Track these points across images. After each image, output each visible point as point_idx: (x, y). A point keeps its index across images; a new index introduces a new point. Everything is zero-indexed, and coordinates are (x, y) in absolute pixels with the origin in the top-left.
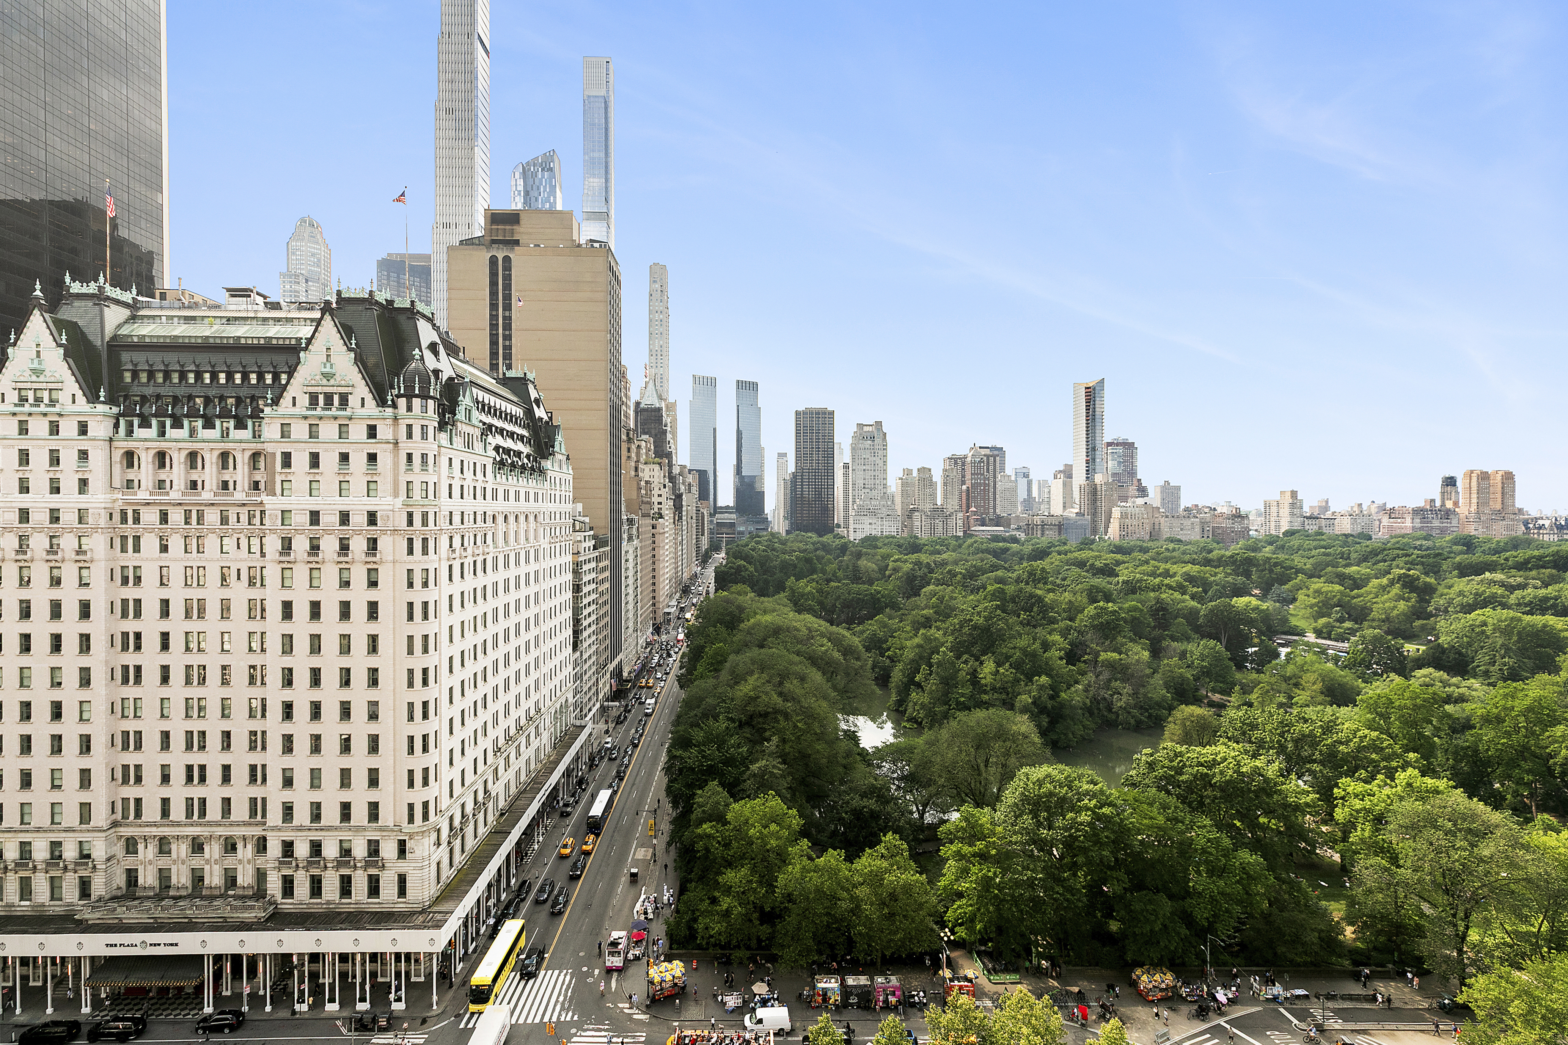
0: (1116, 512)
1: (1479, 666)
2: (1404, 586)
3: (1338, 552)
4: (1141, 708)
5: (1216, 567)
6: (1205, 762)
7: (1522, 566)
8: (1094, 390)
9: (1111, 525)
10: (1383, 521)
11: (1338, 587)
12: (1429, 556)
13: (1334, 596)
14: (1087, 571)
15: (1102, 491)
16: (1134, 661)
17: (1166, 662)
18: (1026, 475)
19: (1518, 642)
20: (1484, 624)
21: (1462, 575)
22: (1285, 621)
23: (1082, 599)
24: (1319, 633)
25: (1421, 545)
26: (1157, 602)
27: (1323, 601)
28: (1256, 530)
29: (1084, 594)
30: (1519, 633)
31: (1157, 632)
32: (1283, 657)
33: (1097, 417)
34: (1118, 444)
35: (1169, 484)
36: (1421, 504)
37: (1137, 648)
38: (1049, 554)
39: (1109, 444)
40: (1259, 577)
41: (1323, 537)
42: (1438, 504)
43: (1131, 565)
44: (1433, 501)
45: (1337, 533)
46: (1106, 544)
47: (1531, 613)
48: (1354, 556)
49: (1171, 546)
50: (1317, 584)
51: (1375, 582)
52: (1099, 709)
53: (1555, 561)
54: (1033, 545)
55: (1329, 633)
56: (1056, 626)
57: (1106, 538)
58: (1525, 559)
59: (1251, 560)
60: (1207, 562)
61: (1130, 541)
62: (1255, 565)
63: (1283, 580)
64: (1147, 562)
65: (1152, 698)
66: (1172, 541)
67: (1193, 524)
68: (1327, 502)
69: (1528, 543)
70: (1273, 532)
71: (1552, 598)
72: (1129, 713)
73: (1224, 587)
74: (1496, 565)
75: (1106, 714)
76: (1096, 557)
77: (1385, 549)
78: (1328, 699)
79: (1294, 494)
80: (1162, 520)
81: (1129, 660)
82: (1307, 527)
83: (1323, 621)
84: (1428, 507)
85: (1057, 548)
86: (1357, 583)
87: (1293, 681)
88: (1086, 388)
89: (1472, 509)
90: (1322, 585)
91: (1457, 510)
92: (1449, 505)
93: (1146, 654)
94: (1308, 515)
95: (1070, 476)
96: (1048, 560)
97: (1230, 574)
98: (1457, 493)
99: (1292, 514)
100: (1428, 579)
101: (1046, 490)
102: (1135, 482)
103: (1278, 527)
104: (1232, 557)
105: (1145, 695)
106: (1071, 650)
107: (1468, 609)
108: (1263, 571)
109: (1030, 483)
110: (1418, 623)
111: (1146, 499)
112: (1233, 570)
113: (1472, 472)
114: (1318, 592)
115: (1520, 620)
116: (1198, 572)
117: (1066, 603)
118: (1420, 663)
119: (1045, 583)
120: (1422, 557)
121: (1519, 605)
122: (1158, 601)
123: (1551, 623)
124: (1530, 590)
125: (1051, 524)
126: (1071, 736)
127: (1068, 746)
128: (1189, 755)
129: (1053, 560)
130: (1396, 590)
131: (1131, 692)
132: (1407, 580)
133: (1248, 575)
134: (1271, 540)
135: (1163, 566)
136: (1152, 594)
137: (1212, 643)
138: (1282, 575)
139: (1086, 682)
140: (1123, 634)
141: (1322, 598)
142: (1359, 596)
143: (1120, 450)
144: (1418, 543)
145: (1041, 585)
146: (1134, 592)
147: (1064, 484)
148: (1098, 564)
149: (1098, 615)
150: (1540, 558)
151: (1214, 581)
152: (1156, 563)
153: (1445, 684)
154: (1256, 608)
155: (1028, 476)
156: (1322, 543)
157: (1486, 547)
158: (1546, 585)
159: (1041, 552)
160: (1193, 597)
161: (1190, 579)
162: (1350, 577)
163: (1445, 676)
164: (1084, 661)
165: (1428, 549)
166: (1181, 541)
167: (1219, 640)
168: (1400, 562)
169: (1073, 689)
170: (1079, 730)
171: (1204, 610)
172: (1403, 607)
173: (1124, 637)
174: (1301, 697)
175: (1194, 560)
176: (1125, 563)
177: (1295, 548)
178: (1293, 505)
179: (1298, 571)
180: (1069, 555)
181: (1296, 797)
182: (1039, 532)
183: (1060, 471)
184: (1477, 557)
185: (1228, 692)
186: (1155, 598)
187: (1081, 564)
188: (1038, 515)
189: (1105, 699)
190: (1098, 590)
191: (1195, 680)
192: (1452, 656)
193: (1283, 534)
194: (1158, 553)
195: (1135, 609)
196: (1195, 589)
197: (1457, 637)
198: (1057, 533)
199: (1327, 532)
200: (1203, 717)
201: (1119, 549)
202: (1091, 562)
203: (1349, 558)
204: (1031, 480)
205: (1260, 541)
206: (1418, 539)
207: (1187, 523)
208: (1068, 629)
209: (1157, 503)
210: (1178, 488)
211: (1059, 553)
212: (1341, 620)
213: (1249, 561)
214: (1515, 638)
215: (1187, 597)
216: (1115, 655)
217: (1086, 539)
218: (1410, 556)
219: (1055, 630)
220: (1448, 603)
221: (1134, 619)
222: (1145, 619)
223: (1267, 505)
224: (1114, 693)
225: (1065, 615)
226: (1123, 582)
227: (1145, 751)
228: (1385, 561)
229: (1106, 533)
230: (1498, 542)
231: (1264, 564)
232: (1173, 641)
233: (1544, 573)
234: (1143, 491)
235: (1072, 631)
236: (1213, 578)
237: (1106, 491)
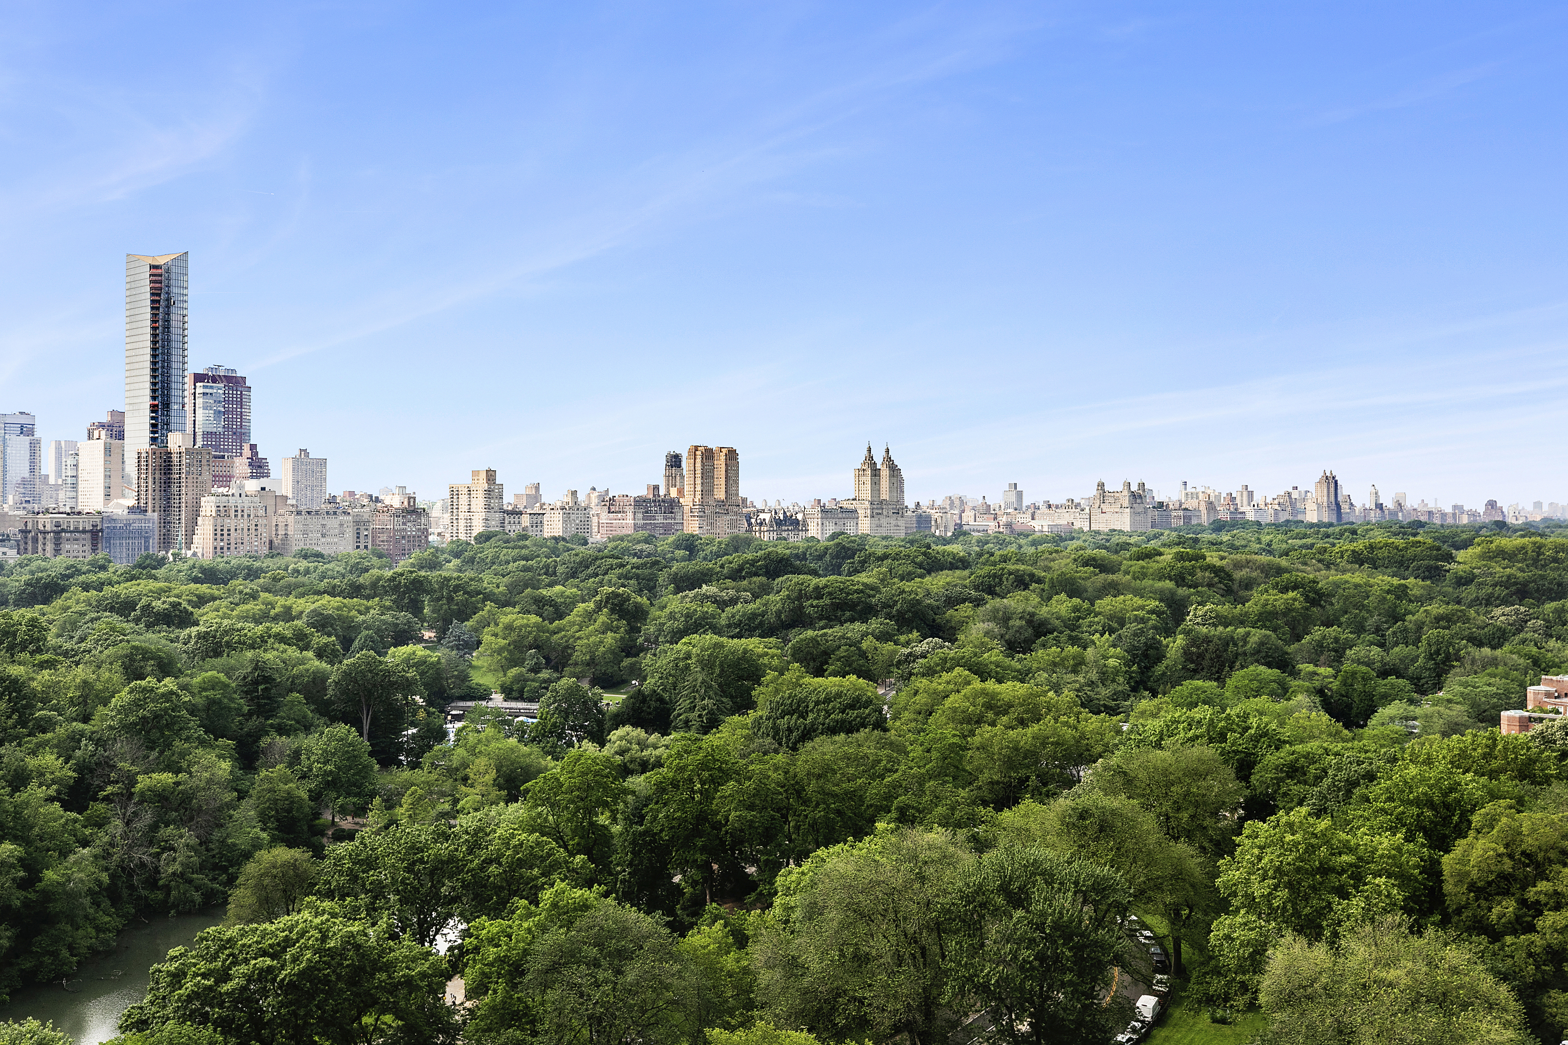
0: (208, 505)
1: (680, 715)
2: (612, 611)
3: (541, 565)
4: (215, 867)
5: (368, 598)
6: (271, 946)
7: (736, 575)
8: (168, 271)
9: (199, 530)
10: (601, 517)
11: (534, 619)
12: (644, 565)
13: (530, 633)
14: (137, 621)
15: (182, 466)
16: (202, 784)
17: (263, 773)
18: (26, 430)
19: (720, 676)
20: (688, 656)
21: (678, 590)
22: (464, 678)
23: (111, 675)
24: (509, 693)
25: (641, 551)
26: (256, 668)
27: (514, 641)
28: (439, 534)
29: (117, 666)
30: (721, 665)
31: (254, 722)
32: (452, 736)
33: (173, 323)
34: (214, 379)
35: (307, 455)
36: (643, 492)
37: (206, 757)
38: (63, 590)
39: (199, 378)
40: (433, 611)
41: (527, 543)
42: (662, 492)
43: (225, 603)
44: (656, 488)
45: (546, 535)
46: (186, 566)
47: (739, 636)
48: (560, 569)
49: (303, 565)
50: (510, 616)
51: (582, 606)
52: (132, 887)
53: (766, 566)
54: (32, 573)
55: (521, 692)
56: (49, 735)
57: (189, 553)
58: (739, 565)
59: (421, 583)
60: (355, 590)
61: (235, 559)
62: (428, 593)
63: (463, 615)
64: (254, 596)
65: (234, 845)
66: (305, 557)
67: (341, 525)
68: (537, 487)
69: (748, 542)
70: (462, 537)
71: (760, 615)
72: (190, 881)
73: (378, 631)
74: (711, 576)
75: (144, 893)
76: (159, 593)
77: (596, 559)
78: (504, 793)
79: (491, 475)
80: (291, 519)
81: (194, 782)
82: (508, 528)
83: (514, 672)
84: (651, 496)
85: (82, 578)
86: (559, 611)
87: (460, 775)
88: (153, 267)
89: (697, 500)
90: (515, 616)
91: (681, 500)
92: (674, 493)
93: (225, 766)
94: (510, 508)
95: (120, 436)
96: (58, 602)
97: (389, 608)
98: (682, 476)
99: (488, 508)
100: (639, 599)
101: (70, 461)
102: (247, 452)
103: (469, 528)
104: (392, 579)
105: (223, 842)
106: (79, 781)
107: (676, 636)
108: (439, 599)
109: (34, 448)
110: (627, 662)
111: (263, 482)
112: (394, 601)
113: (696, 448)
114: (509, 627)
115: (721, 646)
116: (338, 609)
117: (77, 688)
118: (619, 720)
119: (39, 650)
120: (638, 568)
121: (729, 626)
122: (257, 665)
123: (751, 647)
124: (739, 605)
125: (76, 530)
126: (65, 953)
127: (59, 976)
128: (245, 941)
129: (69, 603)
130: (602, 618)
131: (194, 841)
132: (616, 601)
133: (416, 608)
134: (458, 550)
135: (281, 602)
136: (249, 654)
137: (341, 729)
138: (466, 604)
139: (106, 839)
140: (184, 735)
141: (514, 636)
142: (560, 630)
143: (219, 389)
144: (639, 547)
145: (25, 656)
146: (217, 654)
147: (108, 451)
148: (158, 605)
149: (137, 704)
150: (753, 562)
151: (364, 622)
152: (269, 597)
153: (643, 745)
154: (423, 662)
155: (31, 432)
156: (524, 552)
157: (709, 549)
158: (756, 596)
159: (47, 586)
160: (320, 655)
161: (322, 622)
162: (551, 602)
163: (643, 734)
164: (107, 799)
165: (649, 555)
166: (321, 555)
167: (356, 722)
168: (612, 576)
169: (72, 858)
170: (85, 937)
171: (333, 672)
172: (610, 641)
173: (187, 739)
174: (470, 797)
175: (334, 587)
176: (214, 599)
177: (488, 560)
178: (489, 493)
179: (488, 597)
180: (108, 590)
181: (408, 968)
182: (50, 547)
183: (102, 426)
184: (697, 565)
185: (361, 811)
186: (251, 661)
187: (124, 607)
188: (47, 511)
189: (143, 865)
190: (147, 654)
191: (311, 798)
192: (653, 704)
193: (476, 538)
194: (275, 579)
195: (213, 684)
196: (325, 640)
197: (661, 678)
198: (88, 548)
199: (534, 534)
200: (294, 865)
201: (210, 575)
202: (144, 601)
203: (555, 573)
204: (38, 442)
205: (443, 551)
206: (639, 542)
207: (332, 523)
208: (75, 739)
209: (286, 488)
210: (323, 462)
211: (86, 587)
212: (536, 670)
213: (418, 586)
214: (717, 671)
215: (310, 654)
216: (167, 778)
217: (147, 557)
218: (624, 566)
219: (45, 743)
220: (659, 630)
221: (211, 702)
222: (232, 700)
223: (454, 493)
224: (164, 849)
225: (72, 711)
226: (199, 636)
227: (172, 952)
228: (597, 575)
229: (189, 544)
230: (720, 543)
231: (441, 588)
232: (281, 735)
233: (755, 582)
234: (258, 467)
235: (84, 742)
236: (362, 618)
237: (189, 465)
